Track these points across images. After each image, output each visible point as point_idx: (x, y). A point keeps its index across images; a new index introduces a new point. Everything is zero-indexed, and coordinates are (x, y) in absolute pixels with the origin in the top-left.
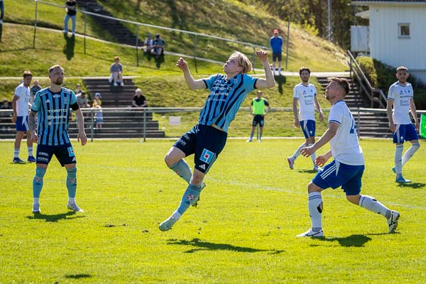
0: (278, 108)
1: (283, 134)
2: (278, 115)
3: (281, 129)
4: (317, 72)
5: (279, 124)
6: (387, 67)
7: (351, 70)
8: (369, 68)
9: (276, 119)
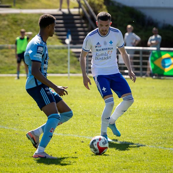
0: (6, 45)
1: (11, 72)
2: (5, 52)
3: (9, 66)
4: (46, 8)
5: (6, 61)
6: (116, 5)
7: (80, 7)
8: (98, 5)
9: (3, 56)
